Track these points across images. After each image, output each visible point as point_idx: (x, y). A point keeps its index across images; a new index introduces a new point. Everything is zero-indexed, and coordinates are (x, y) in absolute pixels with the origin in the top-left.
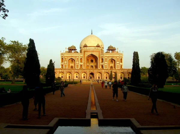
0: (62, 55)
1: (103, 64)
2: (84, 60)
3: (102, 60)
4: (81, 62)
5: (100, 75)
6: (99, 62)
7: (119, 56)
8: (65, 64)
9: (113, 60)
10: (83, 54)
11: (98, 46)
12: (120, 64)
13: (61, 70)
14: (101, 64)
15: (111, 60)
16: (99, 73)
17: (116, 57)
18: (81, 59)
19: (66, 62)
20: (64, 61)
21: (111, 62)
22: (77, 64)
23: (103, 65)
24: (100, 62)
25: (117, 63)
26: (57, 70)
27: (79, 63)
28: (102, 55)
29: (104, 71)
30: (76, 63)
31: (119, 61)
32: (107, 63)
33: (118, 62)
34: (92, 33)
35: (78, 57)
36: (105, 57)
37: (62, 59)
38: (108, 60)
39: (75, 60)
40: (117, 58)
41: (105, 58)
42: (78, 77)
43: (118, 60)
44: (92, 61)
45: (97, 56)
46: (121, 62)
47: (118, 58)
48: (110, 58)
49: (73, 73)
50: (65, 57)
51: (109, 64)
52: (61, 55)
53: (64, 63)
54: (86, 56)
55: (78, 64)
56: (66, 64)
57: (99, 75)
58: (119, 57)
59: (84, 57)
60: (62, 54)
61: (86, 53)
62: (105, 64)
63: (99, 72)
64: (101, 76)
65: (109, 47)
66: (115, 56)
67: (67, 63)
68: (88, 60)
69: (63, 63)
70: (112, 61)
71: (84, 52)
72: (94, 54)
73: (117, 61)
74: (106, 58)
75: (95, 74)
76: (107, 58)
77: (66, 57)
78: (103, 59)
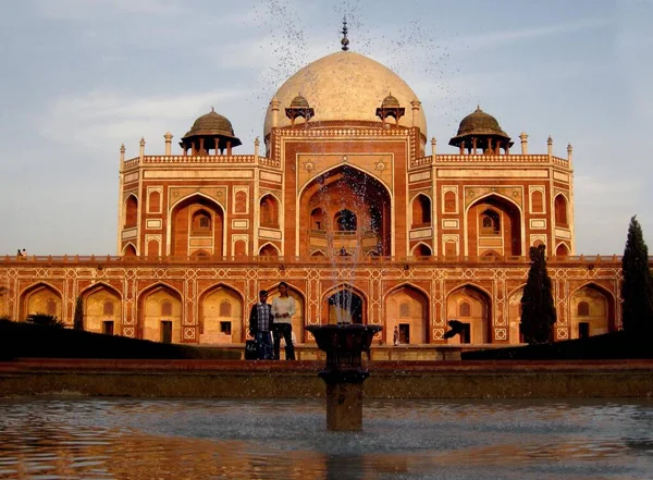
0: (130, 178)
1: (426, 233)
2: (290, 214)
3: (420, 211)
4: (270, 222)
5: (415, 306)
6: (401, 227)
7: (545, 174)
8: (149, 238)
9: (498, 211)
10: (282, 167)
11: (390, 110)
12: (558, 233)
13: (93, 271)
14: (416, 235)
15: (488, 212)
16: (405, 298)
17: (526, 184)
18: (267, 201)
19: (154, 224)
20: (144, 216)
21: (486, 223)
22: (235, 238)
23: (430, 241)
24: (409, 221)
25: (529, 232)
26: (67, 270)
27: (250, 232)
28: (421, 170)
29: (443, 275)
30: (231, 232)
31: (548, 216)
32: (460, 231)
33: (540, 224)
34: (345, 43)
35: (245, 189)
36: (439, 184)
37: (132, 202)
38: (464, 205)
39: (220, 212)
40: (532, 189)
41: (445, 189)
42: (235, 326)
43: (537, 207)
44: (347, 222)
45: (387, 180)
46: (562, 220)
47: (537, 194)
48: (482, 193)
49: (196, 296)
50: (150, 190)
51: (472, 237)
52: (126, 172)
53: (144, 232)
54: (303, 179)
55: (245, 238)
56: (159, 238)
57: (404, 309)
58: (547, 184)
59: (291, 186)
60: (130, 168)
61: (302, 159)
62: (445, 238)
63: (408, 289)
64: (420, 322)
65: (466, 123)
66: (516, 174)
67: (163, 231)
68: (317, 213)
69: (136, 233)
70: (491, 219)
71: (292, 149)
72: (366, 164)
73: (528, 217)
74: (450, 195)
75: (370, 299)
76: (455, 189)
77: (159, 189)
78: (424, 203)
